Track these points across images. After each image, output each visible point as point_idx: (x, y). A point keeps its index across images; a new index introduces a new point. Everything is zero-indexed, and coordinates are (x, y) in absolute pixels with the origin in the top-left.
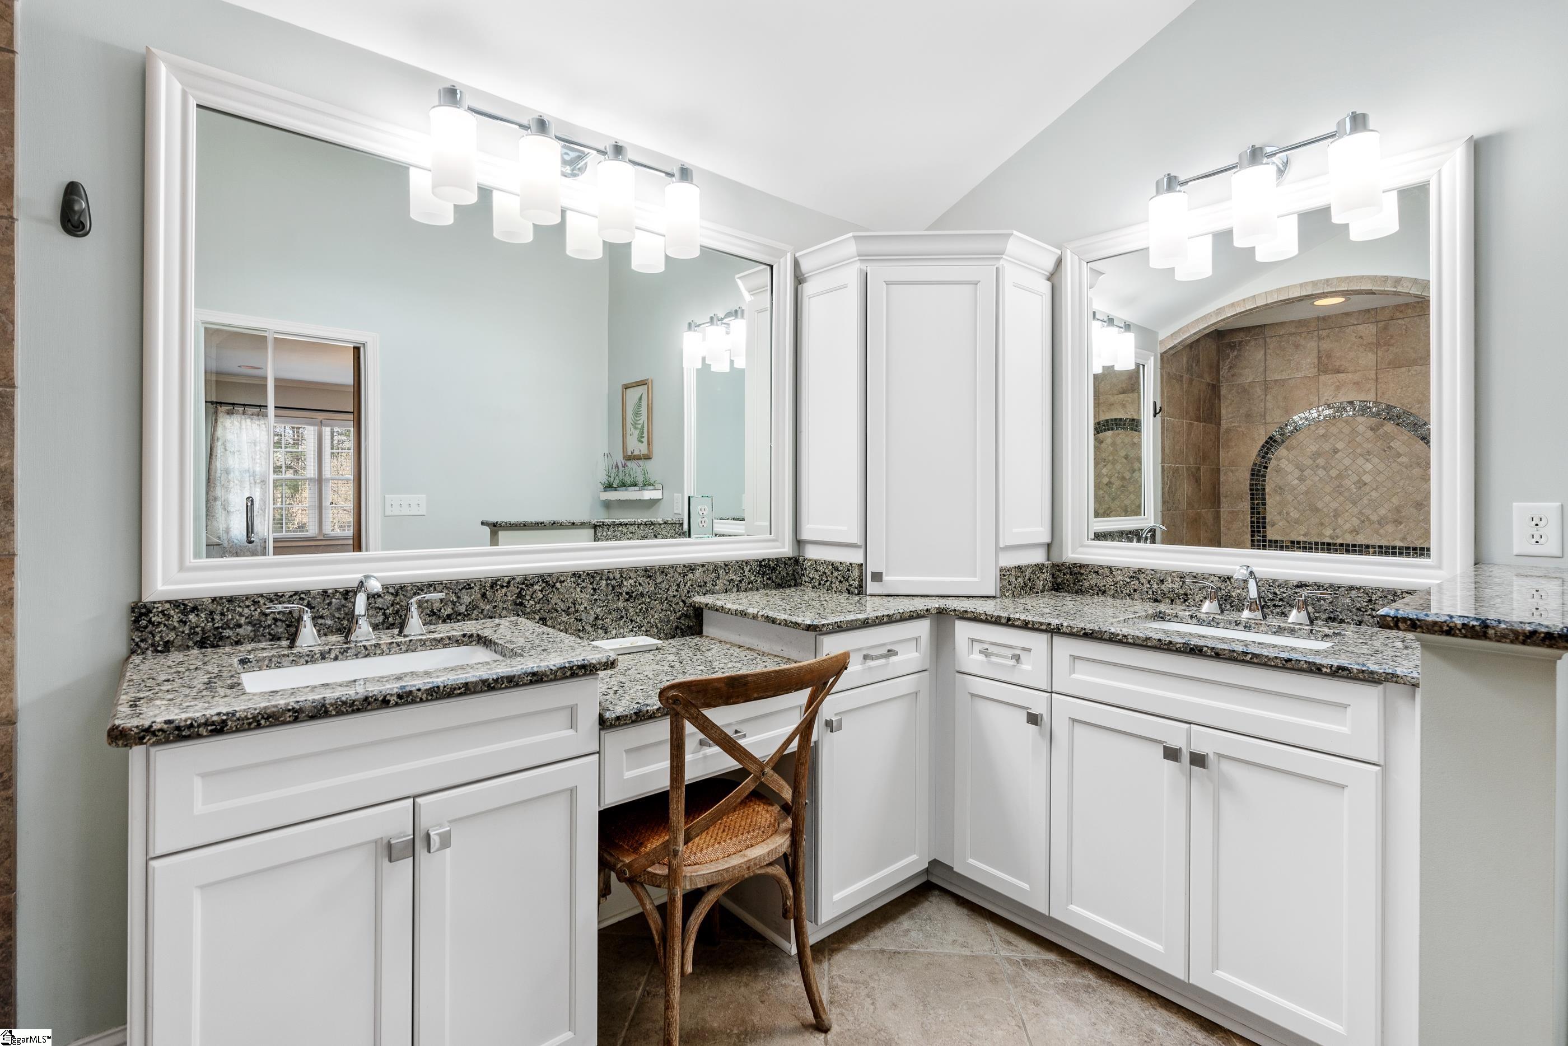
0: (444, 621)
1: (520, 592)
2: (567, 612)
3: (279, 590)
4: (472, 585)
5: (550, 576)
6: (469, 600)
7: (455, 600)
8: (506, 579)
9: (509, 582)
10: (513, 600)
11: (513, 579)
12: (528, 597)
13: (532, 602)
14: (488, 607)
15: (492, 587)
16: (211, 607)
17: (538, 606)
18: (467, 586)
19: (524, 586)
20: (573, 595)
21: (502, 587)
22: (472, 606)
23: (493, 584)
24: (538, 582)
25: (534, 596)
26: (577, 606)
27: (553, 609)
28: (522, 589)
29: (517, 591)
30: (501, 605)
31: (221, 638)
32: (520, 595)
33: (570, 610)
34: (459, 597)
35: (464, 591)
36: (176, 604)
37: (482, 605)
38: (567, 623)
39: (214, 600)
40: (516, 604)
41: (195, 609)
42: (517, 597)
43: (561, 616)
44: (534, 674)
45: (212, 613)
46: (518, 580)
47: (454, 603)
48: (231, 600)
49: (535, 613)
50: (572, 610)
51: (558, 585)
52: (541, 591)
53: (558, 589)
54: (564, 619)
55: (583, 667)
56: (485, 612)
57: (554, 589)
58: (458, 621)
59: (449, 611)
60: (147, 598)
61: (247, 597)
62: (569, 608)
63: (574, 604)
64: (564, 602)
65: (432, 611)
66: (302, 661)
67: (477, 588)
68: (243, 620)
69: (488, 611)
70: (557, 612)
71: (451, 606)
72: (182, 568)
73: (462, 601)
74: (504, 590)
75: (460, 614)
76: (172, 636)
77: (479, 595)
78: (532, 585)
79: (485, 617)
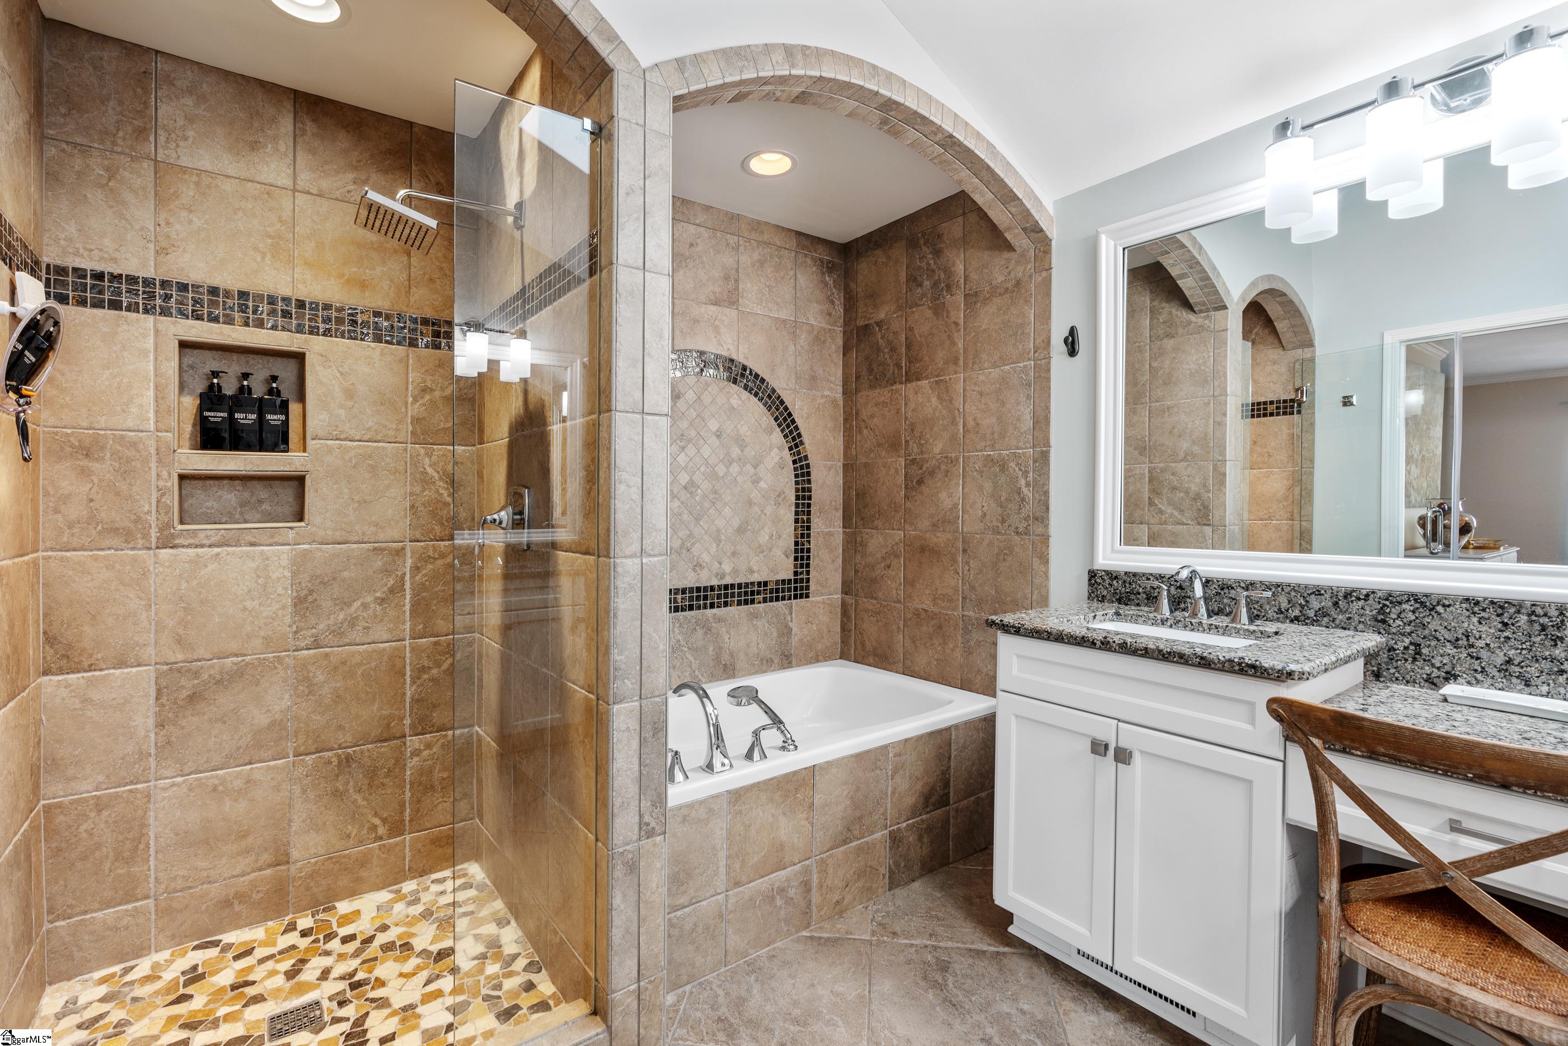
0: (1292, 621)
1: (1382, 608)
2: (1455, 643)
3: (1163, 572)
4: (1323, 592)
5: (1427, 596)
6: (1319, 606)
7: (1304, 603)
8: (1364, 592)
9: (1367, 595)
10: (1373, 615)
11: (1373, 592)
12: (1394, 616)
13: (1399, 622)
14: (1340, 617)
15: (1345, 597)
16: (1125, 578)
17: (1408, 629)
18: (1318, 592)
19: (1387, 603)
20: (1466, 625)
21: (1359, 599)
22: (1322, 613)
23: (1347, 595)
24: (1409, 600)
25: (1402, 616)
26: (1472, 640)
27: (1431, 635)
28: (1385, 605)
29: (1379, 607)
30: (1356, 618)
31: (1129, 600)
32: (1381, 611)
33: (1460, 642)
34: (1307, 602)
35: (1313, 596)
36: (1108, 573)
37: (1333, 613)
38: (1454, 657)
39: (1126, 573)
40: (1376, 620)
41: (1116, 577)
42: (1379, 613)
43: (1445, 646)
44: (1202, 658)
45: (1124, 582)
46: (1380, 594)
47: (1302, 606)
48: (1135, 575)
49: (1403, 635)
50: (1463, 642)
51: (1440, 609)
52: (1414, 612)
53: (1439, 614)
54: (1450, 652)
55: (1253, 667)
56: (1337, 622)
57: (1433, 613)
58: (1307, 624)
59: (1297, 613)
60: (1096, 568)
61: (1144, 574)
62: (1457, 639)
63: (1468, 637)
64: (1449, 630)
65: (1280, 609)
66: (1150, 623)
67: (1327, 596)
68: (1141, 590)
69: (1341, 621)
70: (1438, 640)
71: (1299, 608)
72: (1113, 551)
73: (1311, 606)
74: (1361, 603)
75: (1308, 618)
76: (1105, 593)
77: (1330, 604)
78: (1400, 603)
79: (1337, 627)
